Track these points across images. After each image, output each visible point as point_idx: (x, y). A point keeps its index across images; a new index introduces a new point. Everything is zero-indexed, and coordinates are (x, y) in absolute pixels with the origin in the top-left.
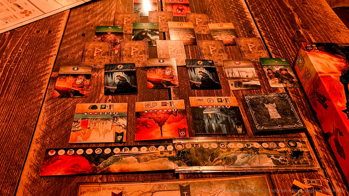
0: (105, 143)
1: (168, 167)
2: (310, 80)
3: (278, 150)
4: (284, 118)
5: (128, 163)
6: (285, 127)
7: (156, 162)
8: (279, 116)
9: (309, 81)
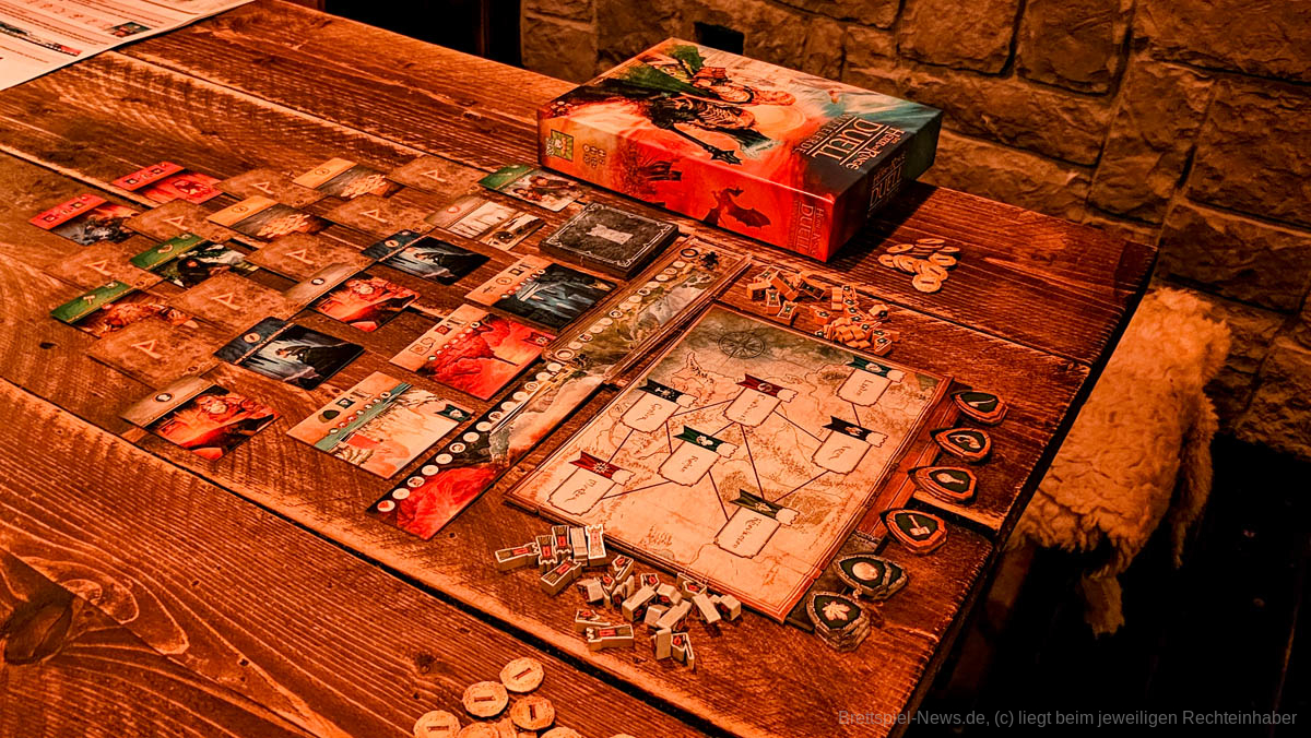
0: (445, 436)
1: (591, 387)
2: (608, 159)
3: (684, 272)
4: (637, 233)
5: (527, 425)
6: (654, 240)
7: (564, 394)
8: (629, 236)
9: (608, 163)
